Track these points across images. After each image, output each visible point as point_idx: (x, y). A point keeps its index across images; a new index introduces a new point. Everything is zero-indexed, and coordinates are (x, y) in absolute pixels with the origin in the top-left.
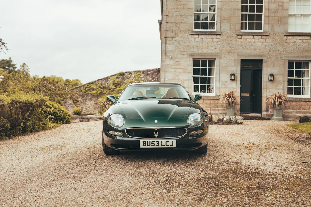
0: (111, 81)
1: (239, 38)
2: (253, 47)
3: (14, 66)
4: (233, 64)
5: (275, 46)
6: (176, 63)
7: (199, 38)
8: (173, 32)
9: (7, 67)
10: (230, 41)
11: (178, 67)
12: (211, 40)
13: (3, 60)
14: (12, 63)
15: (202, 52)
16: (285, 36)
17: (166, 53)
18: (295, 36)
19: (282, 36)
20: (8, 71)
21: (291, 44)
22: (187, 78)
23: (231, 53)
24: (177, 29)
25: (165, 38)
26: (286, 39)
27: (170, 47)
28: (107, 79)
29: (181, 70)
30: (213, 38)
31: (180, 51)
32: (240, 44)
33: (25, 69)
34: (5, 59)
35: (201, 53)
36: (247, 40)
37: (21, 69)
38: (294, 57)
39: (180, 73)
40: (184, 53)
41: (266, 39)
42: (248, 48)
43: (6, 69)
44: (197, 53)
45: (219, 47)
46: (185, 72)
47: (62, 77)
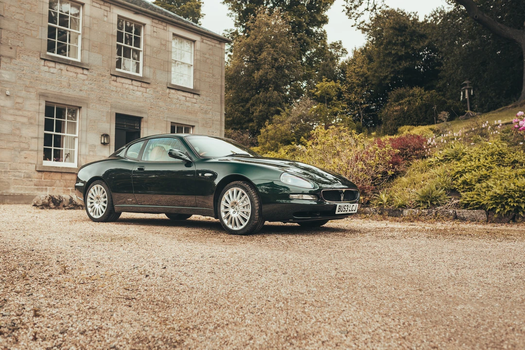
1: (113, 80)
2: (131, 97)
4: (104, 119)
5: (157, 100)
6: (17, 105)
7: (55, 68)
8: (11, 48)
10: (101, 82)
11: (20, 113)
12: (75, 75)
15: (60, 92)
16: (168, 88)
18: (179, 90)
19: (164, 88)
21: (175, 101)
22: (35, 135)
23: (102, 102)
24: (20, 44)
26: (169, 93)
27: (5, 75)
29: (25, 120)
30: (77, 73)
31: (23, 84)
32: (114, 89)
35: (59, 94)
36: (124, 84)
38: (178, 119)
39: (23, 124)
40: (31, 90)
41: (146, 88)
42: (125, 97)
44: (53, 93)
45: (86, 89)
46: (31, 123)
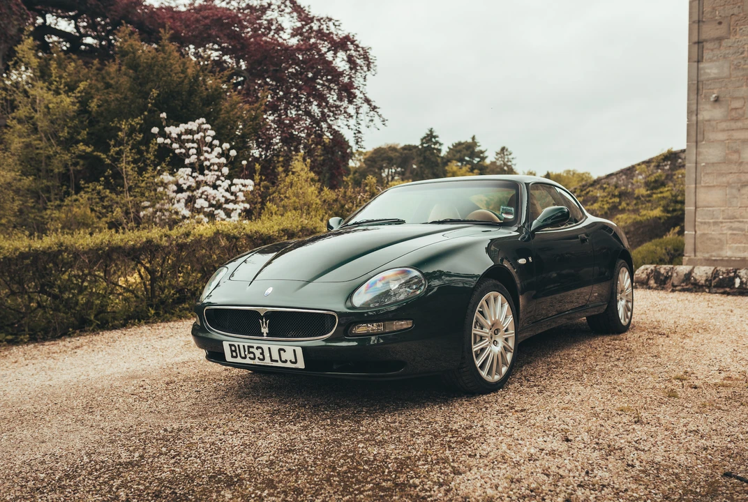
0: (640, 177)
3: (482, 155)
6: (734, 114)
8: (720, 23)
9: (467, 158)
11: (739, 124)
13: (460, 144)
14: (477, 149)
17: (700, 87)
20: (469, 166)
24: (736, 11)
25: (695, 43)
27: (711, 69)
28: (629, 172)
31: (743, 76)
33: (506, 160)
34: (463, 141)
37: (497, 159)
39: (745, 141)
43: (467, 161)
47: (589, 174)
